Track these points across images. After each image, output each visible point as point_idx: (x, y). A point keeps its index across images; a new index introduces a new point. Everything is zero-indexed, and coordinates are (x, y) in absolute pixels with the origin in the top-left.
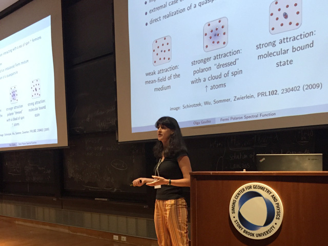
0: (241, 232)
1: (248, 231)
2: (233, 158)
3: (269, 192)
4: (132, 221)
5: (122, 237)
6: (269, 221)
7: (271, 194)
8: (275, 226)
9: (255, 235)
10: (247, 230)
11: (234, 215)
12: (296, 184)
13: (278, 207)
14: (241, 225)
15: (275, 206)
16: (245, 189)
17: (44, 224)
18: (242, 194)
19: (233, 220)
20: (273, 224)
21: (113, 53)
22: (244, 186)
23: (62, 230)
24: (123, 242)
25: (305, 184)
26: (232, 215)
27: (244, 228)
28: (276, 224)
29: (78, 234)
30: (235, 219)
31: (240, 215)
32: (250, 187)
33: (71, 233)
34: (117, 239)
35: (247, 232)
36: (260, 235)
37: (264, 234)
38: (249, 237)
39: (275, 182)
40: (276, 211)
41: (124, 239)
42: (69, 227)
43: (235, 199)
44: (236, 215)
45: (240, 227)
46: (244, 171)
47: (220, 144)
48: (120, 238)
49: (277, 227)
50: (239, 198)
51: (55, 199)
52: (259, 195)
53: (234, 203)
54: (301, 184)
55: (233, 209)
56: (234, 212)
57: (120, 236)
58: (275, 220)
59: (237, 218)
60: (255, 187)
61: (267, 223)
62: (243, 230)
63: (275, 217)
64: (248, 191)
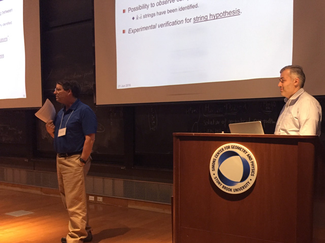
0: (220, 187)
1: (227, 186)
2: (207, 123)
3: (245, 152)
4: (109, 182)
5: (98, 198)
6: (245, 177)
7: (247, 154)
8: (250, 182)
9: (232, 190)
10: (225, 185)
11: (214, 172)
12: (268, 145)
13: (253, 165)
14: (220, 181)
15: (250, 164)
16: (224, 149)
17: (13, 185)
18: (222, 153)
19: (213, 177)
20: (248, 180)
21: (91, 20)
22: (223, 147)
23: (33, 191)
24: (99, 203)
25: (276, 145)
26: (212, 173)
27: (223, 184)
28: (251, 180)
29: (52, 195)
30: (215, 176)
31: (219, 172)
32: (229, 147)
33: (44, 194)
34: (93, 200)
35: (225, 188)
36: (237, 190)
37: (241, 189)
38: (227, 192)
39: (250, 143)
40: (251, 168)
41: (100, 199)
42: (41, 188)
43: (215, 158)
44: (216, 172)
45: (219, 183)
46: (223, 133)
47: (195, 111)
48: (96, 198)
49: (252, 183)
50: (219, 157)
51: (26, 160)
52: (236, 154)
53: (214, 162)
54: (272, 145)
55: (213, 167)
56: (214, 170)
57: (96, 196)
58: (250, 177)
59: (217, 175)
60: (233, 147)
61: (243, 179)
62: (222, 186)
63: (250, 173)
64: (227, 150)
